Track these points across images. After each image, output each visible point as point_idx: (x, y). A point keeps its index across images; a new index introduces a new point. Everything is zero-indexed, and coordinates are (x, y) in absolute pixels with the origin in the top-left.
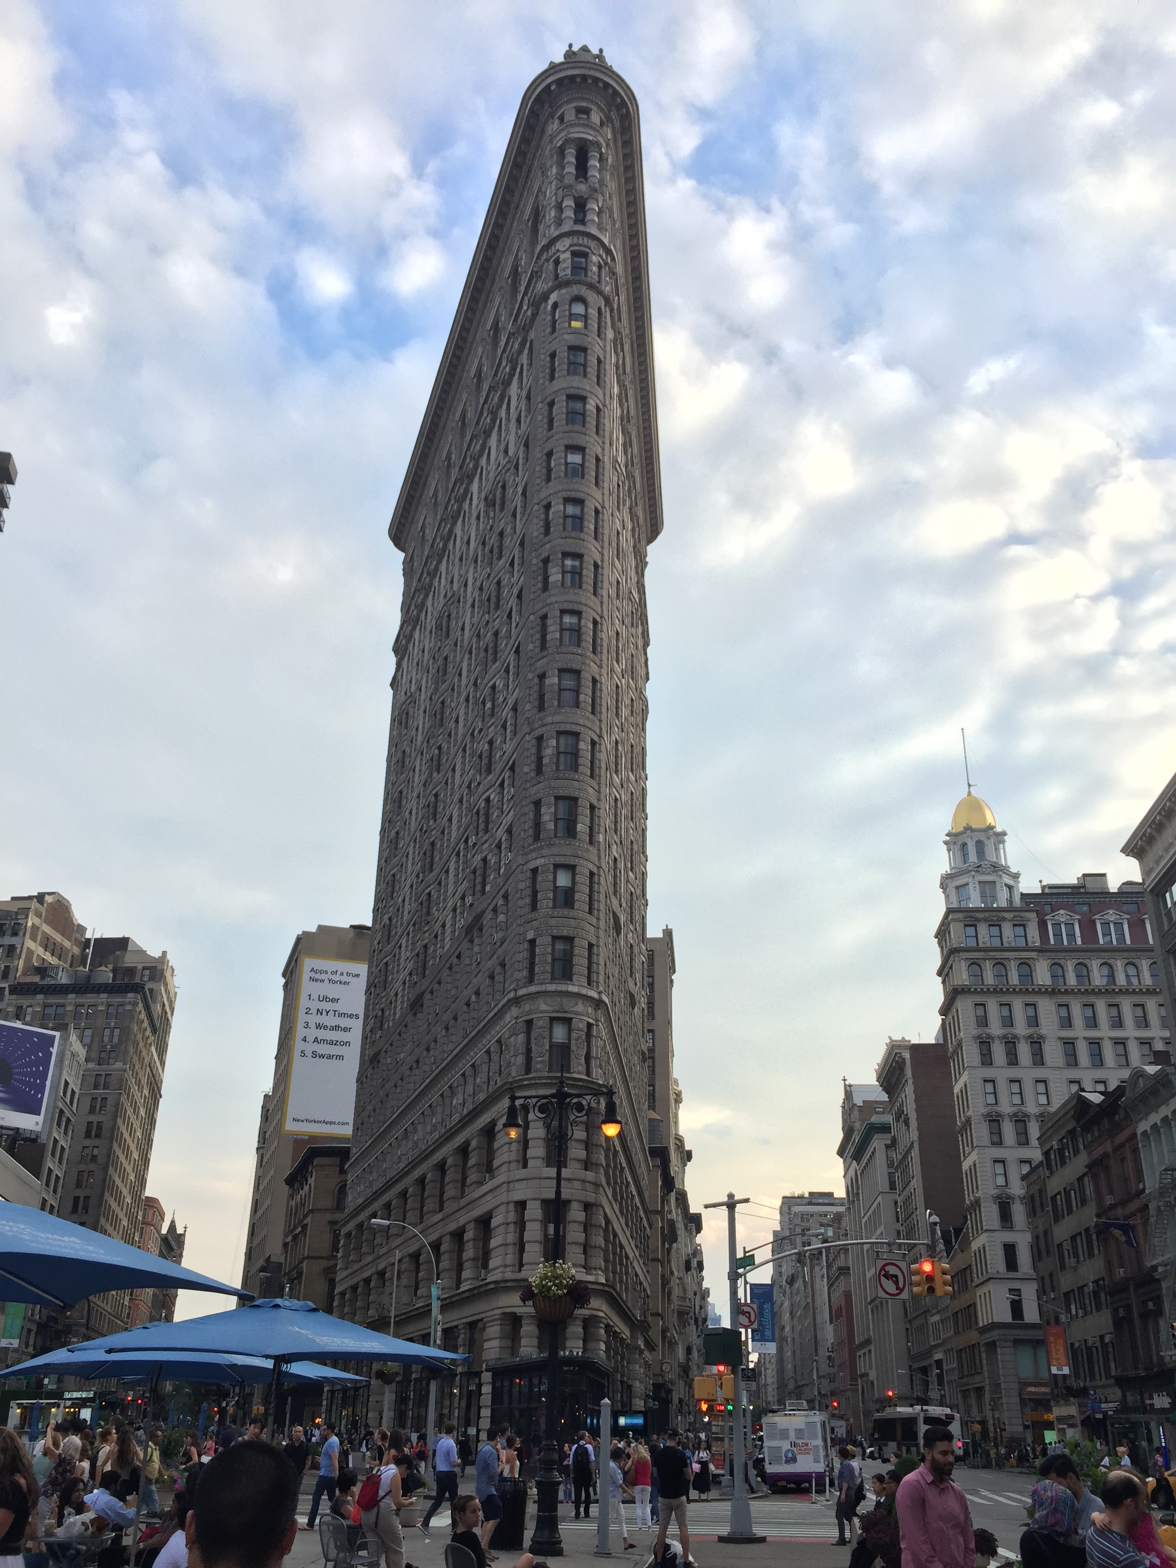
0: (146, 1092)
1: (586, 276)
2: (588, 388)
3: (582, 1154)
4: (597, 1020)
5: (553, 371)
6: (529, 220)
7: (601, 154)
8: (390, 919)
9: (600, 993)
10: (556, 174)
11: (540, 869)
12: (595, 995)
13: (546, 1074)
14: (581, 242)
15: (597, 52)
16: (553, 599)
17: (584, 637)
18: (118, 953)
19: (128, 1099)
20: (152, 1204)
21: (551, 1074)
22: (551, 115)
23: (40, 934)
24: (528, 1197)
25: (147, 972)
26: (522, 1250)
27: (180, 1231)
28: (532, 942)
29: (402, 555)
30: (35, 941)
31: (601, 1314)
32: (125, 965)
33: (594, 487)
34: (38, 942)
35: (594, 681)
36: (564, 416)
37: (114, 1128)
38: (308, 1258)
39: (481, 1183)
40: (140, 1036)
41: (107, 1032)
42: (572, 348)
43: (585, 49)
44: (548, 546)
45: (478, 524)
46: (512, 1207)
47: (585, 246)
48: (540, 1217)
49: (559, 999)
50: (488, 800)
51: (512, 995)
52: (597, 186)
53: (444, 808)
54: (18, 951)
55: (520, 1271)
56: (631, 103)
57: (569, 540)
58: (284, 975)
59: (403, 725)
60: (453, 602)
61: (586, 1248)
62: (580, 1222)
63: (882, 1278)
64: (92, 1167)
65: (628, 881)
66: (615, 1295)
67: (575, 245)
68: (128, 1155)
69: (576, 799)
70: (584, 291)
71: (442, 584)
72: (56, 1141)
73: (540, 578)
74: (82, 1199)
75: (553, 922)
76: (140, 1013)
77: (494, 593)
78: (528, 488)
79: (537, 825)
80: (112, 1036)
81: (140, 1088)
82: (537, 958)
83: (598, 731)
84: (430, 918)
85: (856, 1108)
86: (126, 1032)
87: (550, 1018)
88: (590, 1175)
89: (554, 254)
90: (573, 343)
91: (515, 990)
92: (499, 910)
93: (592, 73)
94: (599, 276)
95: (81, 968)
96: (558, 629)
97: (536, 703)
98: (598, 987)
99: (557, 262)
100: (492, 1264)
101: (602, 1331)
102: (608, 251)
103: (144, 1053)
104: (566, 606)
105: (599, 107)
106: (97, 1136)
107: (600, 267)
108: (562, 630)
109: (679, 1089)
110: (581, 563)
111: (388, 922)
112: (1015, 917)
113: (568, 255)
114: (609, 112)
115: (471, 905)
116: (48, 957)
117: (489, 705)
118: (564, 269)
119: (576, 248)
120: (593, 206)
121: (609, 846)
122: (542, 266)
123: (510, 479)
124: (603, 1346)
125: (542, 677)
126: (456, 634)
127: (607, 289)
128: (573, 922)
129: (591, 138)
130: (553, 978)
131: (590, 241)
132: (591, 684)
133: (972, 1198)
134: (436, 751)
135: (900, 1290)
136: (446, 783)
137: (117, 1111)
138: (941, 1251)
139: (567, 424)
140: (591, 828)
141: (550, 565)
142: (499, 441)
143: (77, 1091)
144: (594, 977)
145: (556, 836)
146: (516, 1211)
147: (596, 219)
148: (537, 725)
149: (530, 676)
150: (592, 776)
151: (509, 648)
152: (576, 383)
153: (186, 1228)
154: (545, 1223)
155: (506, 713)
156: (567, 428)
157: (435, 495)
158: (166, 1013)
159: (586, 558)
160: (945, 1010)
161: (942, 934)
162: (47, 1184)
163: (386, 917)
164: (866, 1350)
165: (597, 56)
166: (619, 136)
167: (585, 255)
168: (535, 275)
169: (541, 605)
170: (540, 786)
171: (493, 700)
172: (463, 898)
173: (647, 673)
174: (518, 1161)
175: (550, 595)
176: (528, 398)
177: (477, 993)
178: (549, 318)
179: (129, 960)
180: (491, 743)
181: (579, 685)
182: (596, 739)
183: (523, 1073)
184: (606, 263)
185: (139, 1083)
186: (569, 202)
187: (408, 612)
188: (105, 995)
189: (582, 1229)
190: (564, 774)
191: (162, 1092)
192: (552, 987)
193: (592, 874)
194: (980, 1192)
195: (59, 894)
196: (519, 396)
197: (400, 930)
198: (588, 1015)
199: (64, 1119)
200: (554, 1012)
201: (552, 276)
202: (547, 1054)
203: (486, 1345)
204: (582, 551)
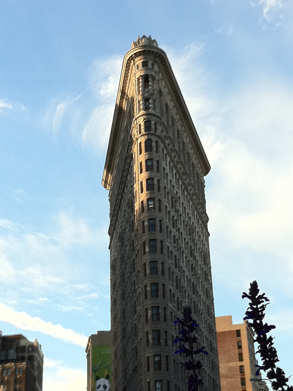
2: (153, 175)
7: (153, 78)
11: (150, 357)
14: (147, 117)
18: (17, 341)
25: (30, 348)
33: (159, 213)
36: (146, 187)
43: (144, 36)
44: (144, 237)
52: (152, 92)
57: (151, 235)
67: (145, 119)
70: (150, 137)
73: (142, 249)
75: (155, 375)
79: (148, 340)
83: (166, 303)
84: (126, 358)
89: (139, 122)
97: (145, 296)
99: (140, 125)
104: (152, 260)
113: (143, 123)
118: (142, 129)
125: (146, 287)
128: (161, 375)
129: (148, 73)
132: (162, 287)
141: (145, 244)
148: (145, 304)
149: (142, 286)
152: (149, 174)
156: (147, 192)
170: (148, 326)
179: (22, 343)
181: (158, 288)
182: (166, 306)
190: (155, 322)
204: (156, 238)
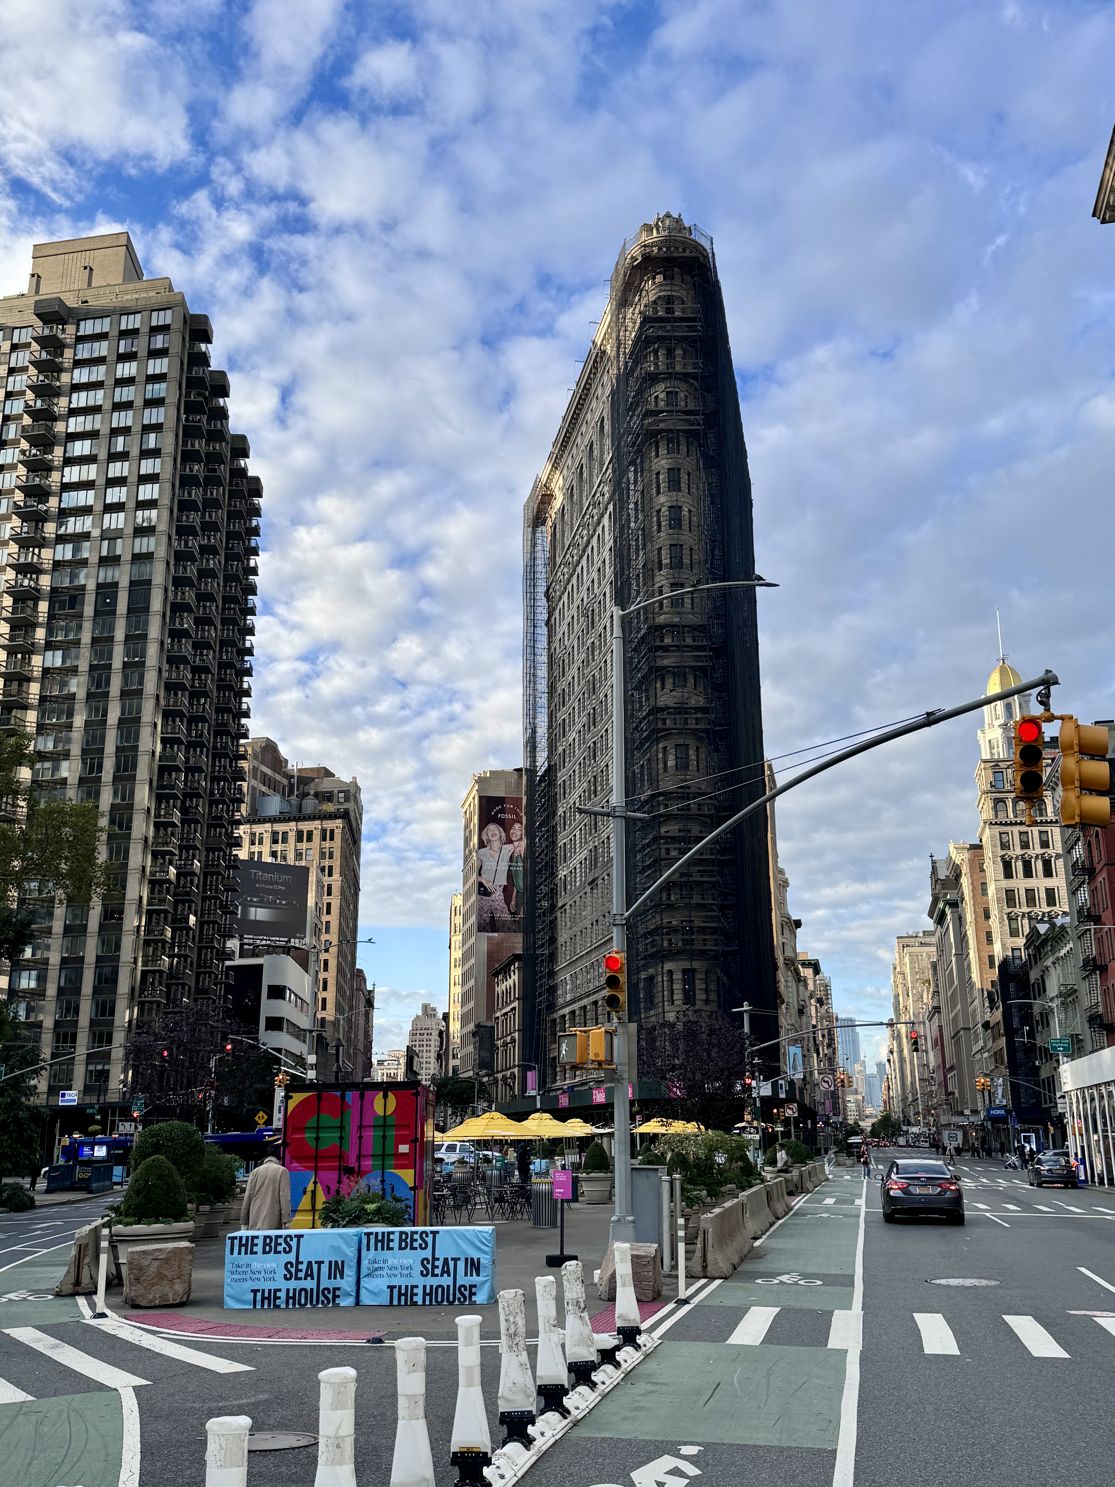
2: (682, 499)
5: (658, 485)
14: (672, 384)
18: (318, 780)
20: (360, 974)
23: (259, 773)
25: (342, 795)
30: (256, 779)
32: (325, 789)
36: (668, 522)
42: (670, 470)
44: (662, 617)
47: (675, 387)
69: (689, 787)
76: (346, 833)
85: (939, 882)
89: (655, 393)
95: (292, 797)
99: (657, 398)
107: (686, 398)
116: (266, 790)
122: (647, 398)
129: (675, 294)
131: (679, 382)
139: (670, 528)
150: (698, 771)
152: (674, 497)
158: (359, 824)
164: (952, 1074)
167: (676, 393)
170: (667, 779)
174: (669, 1001)
179: (326, 785)
182: (699, 745)
184: (691, 394)
185: (349, 886)
186: (663, 351)
188: (319, 822)
190: (681, 772)
191: (360, 887)
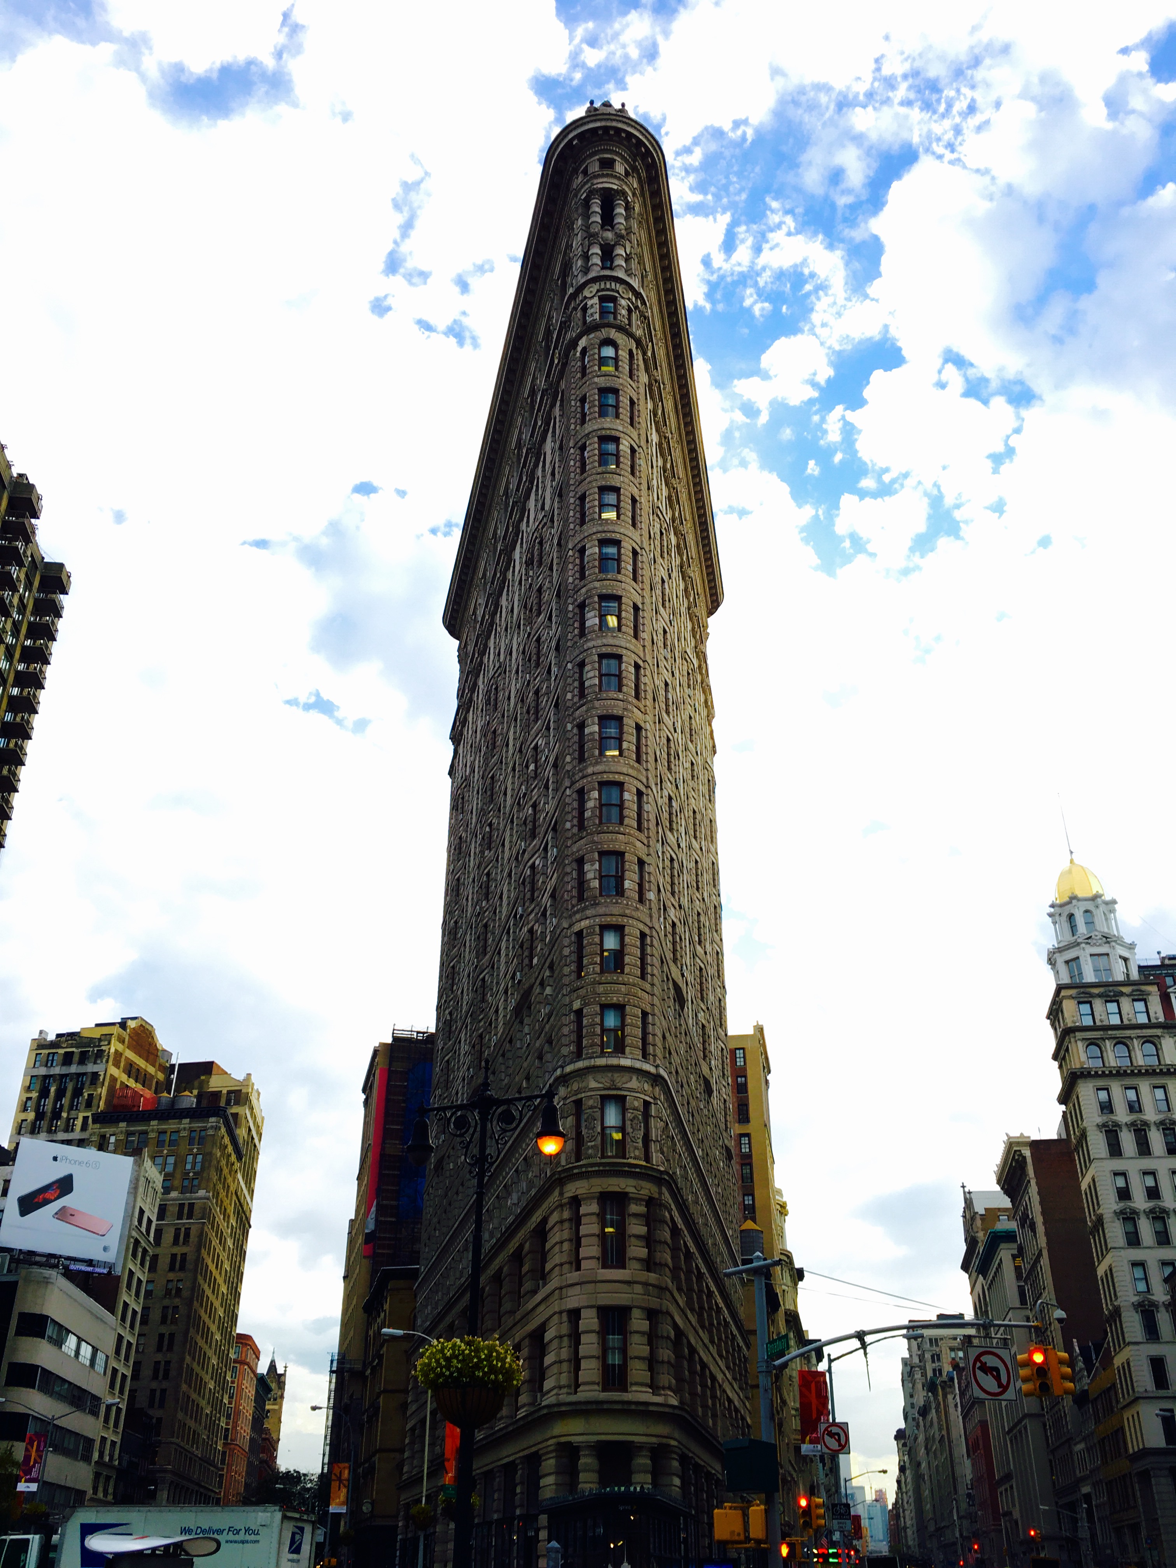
0: (233, 1221)
1: (615, 318)
2: (620, 428)
3: (643, 1252)
4: (655, 1098)
5: (584, 415)
6: (558, 279)
7: (627, 202)
8: (450, 1014)
9: (657, 1067)
10: (582, 225)
11: (585, 931)
12: (652, 1070)
13: (598, 1160)
14: (608, 286)
15: (620, 107)
16: (590, 644)
17: (625, 681)
18: (203, 1077)
19: (213, 1228)
20: (245, 1341)
21: (604, 1161)
22: (575, 171)
23: (123, 1060)
24: (582, 1304)
25: (232, 1096)
26: (577, 1368)
27: (280, 1371)
28: (579, 1013)
29: (458, 642)
30: (118, 1068)
31: (673, 1443)
32: (210, 1090)
33: (631, 528)
34: (121, 1069)
35: (639, 728)
36: (596, 458)
37: (199, 1260)
38: (385, 1391)
39: (535, 1292)
40: (224, 1162)
41: (190, 1158)
42: (604, 391)
43: (607, 105)
44: (584, 590)
45: (520, 589)
46: (565, 1317)
47: (613, 290)
48: (596, 1327)
49: (610, 1075)
50: (533, 867)
51: (559, 1072)
52: (623, 232)
53: (496, 887)
54: (101, 1078)
55: (576, 1393)
56: (657, 152)
57: (605, 582)
58: (364, 1091)
59: (460, 811)
60: (500, 674)
61: (652, 1362)
62: (642, 1333)
63: (978, 1372)
64: (177, 1301)
65: (695, 955)
66: (689, 1418)
67: (603, 290)
68: (215, 1290)
69: (621, 854)
70: (613, 334)
71: (490, 660)
72: (131, 1272)
73: (576, 625)
74: (167, 1336)
75: (601, 989)
76: (223, 1138)
77: (534, 651)
78: (563, 537)
79: (582, 883)
80: (194, 1163)
81: (226, 1217)
82: (584, 1031)
83: (644, 780)
84: (484, 1005)
85: (978, 1217)
86: (208, 1157)
87: (601, 1096)
88: (652, 1277)
89: (582, 301)
90: (603, 385)
91: (562, 1067)
92: (546, 983)
93: (614, 124)
94: (629, 319)
95: (165, 1094)
96: (597, 675)
97: (576, 754)
98: (655, 1061)
99: (585, 309)
100: (548, 1384)
101: (675, 1464)
102: (638, 295)
103: (230, 1180)
104: (604, 650)
105: (623, 157)
106: (182, 1268)
107: (630, 311)
108: (601, 676)
109: (784, 1199)
110: (620, 604)
111: (448, 1018)
112: (1133, 991)
113: (596, 300)
114: (634, 161)
115: (520, 981)
116: (131, 1083)
117: (532, 767)
118: (592, 315)
119: (604, 293)
120: (620, 251)
121: (665, 909)
122: (570, 316)
123: (547, 533)
124: (677, 1481)
125: (581, 726)
126: (503, 705)
127: (639, 333)
128: (623, 988)
129: (615, 187)
130: (602, 1052)
131: (618, 285)
132: (635, 731)
133: (1111, 1308)
134: (488, 829)
135: (1004, 1388)
136: (497, 860)
137: (202, 1242)
138: (1081, 1370)
139: (600, 465)
140: (641, 885)
141: (587, 609)
142: (536, 500)
143: (154, 1219)
144: (651, 1049)
145: (601, 895)
146: (570, 1321)
147: (624, 265)
148: (577, 777)
149: (569, 726)
150: (640, 828)
151: (549, 703)
152: (609, 423)
153: (286, 1367)
154: (604, 1332)
155: (549, 772)
156: (600, 470)
157: (484, 575)
158: (253, 1138)
159: (624, 600)
160: (1065, 1098)
161: (1055, 1013)
162: (123, 1319)
163: (447, 1012)
164: (1007, 1485)
165: (620, 111)
166: (646, 187)
167: (613, 300)
168: (565, 326)
169: (577, 652)
170: (582, 842)
171: (536, 762)
172: (513, 978)
173: (714, 746)
174: (570, 1263)
175: (588, 640)
176: (561, 448)
177: (528, 1078)
178: (579, 364)
179: (215, 1083)
180: (534, 806)
181: (621, 732)
182: (643, 789)
183: (573, 1160)
184: (636, 307)
185: (224, 1212)
186: (596, 250)
187: (462, 696)
188: (188, 1120)
189: (645, 1340)
190: (608, 828)
191: (252, 1223)
192: (601, 1062)
193: (643, 935)
194: (1119, 1300)
195: (142, 1019)
196: (553, 449)
197: (459, 1024)
198: (644, 1092)
199: (140, 1250)
200: (605, 1089)
201: (580, 323)
202: (599, 1138)
203: (543, 1482)
204: (619, 593)
